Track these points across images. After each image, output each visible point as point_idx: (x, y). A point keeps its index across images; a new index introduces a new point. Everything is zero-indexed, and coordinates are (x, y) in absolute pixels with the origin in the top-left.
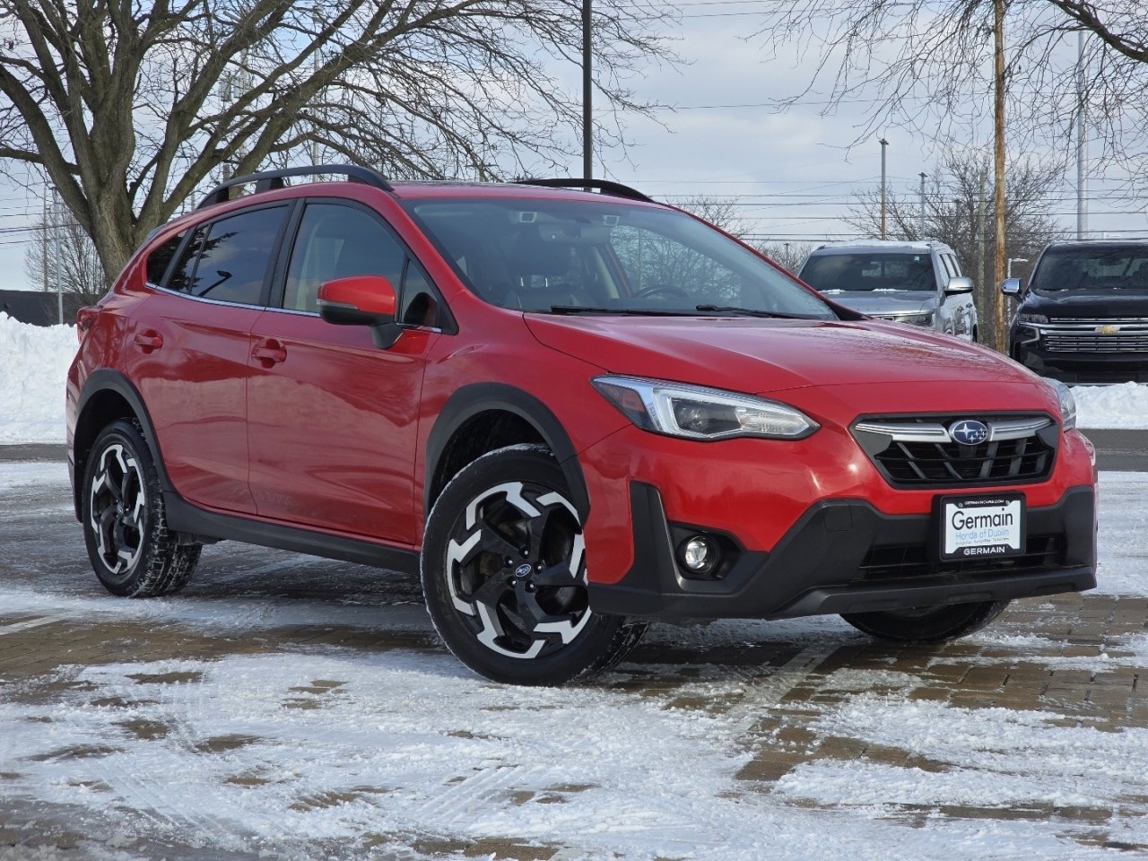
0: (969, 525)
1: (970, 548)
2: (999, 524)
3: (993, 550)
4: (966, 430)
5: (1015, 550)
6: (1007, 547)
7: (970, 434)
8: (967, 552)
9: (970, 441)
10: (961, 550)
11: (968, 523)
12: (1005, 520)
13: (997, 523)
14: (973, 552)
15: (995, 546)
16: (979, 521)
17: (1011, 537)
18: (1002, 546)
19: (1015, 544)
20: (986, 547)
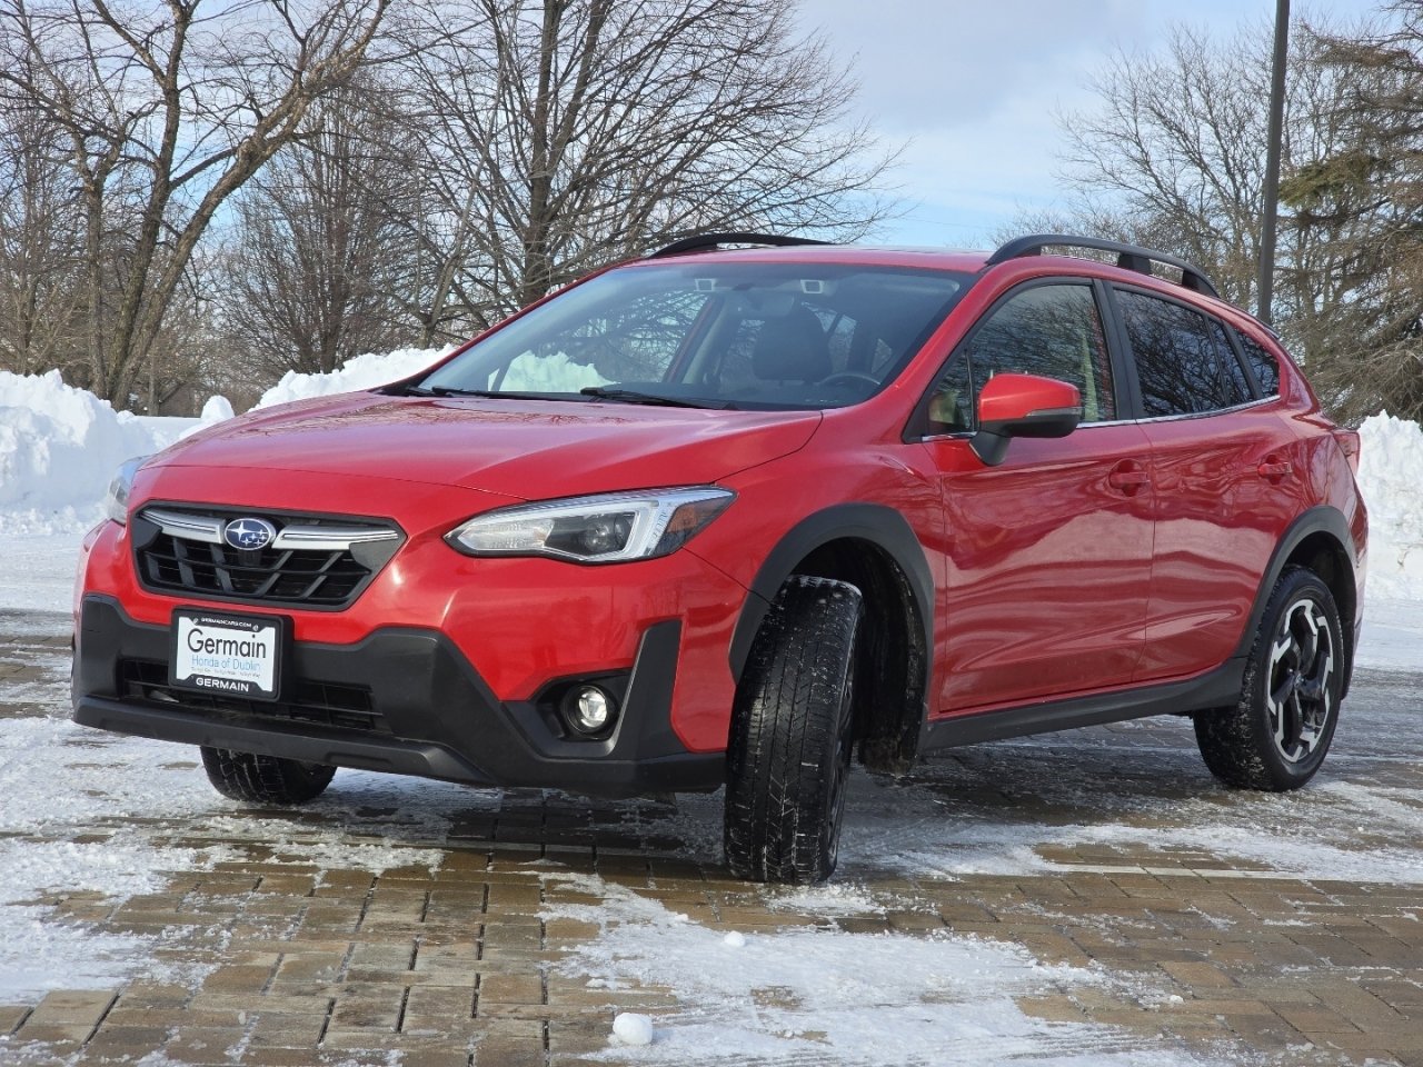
0: (210, 649)
1: (204, 677)
2: (248, 654)
3: (233, 686)
4: (241, 531)
5: (267, 692)
6: (253, 686)
7: (244, 536)
8: (199, 682)
9: (243, 545)
10: (193, 678)
11: (208, 645)
12: (255, 650)
13: (245, 651)
14: (207, 683)
15: (237, 682)
16: (221, 645)
17: (262, 673)
18: (245, 683)
19: (267, 684)
20: (225, 680)
